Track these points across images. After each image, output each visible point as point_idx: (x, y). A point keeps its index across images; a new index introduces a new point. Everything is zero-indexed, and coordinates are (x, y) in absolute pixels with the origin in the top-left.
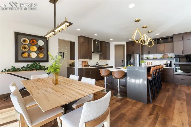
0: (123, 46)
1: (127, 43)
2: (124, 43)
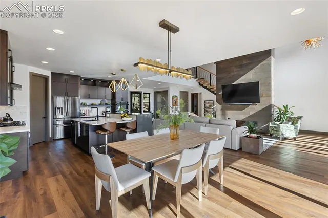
1: (53, 74)
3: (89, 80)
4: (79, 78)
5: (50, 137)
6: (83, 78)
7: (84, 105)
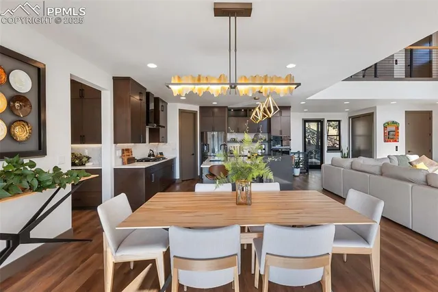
0: (194, 113)
1: (201, 108)
2: (196, 108)
3: (238, 110)
4: (226, 109)
5: (199, 175)
6: (232, 108)
7: (234, 141)
